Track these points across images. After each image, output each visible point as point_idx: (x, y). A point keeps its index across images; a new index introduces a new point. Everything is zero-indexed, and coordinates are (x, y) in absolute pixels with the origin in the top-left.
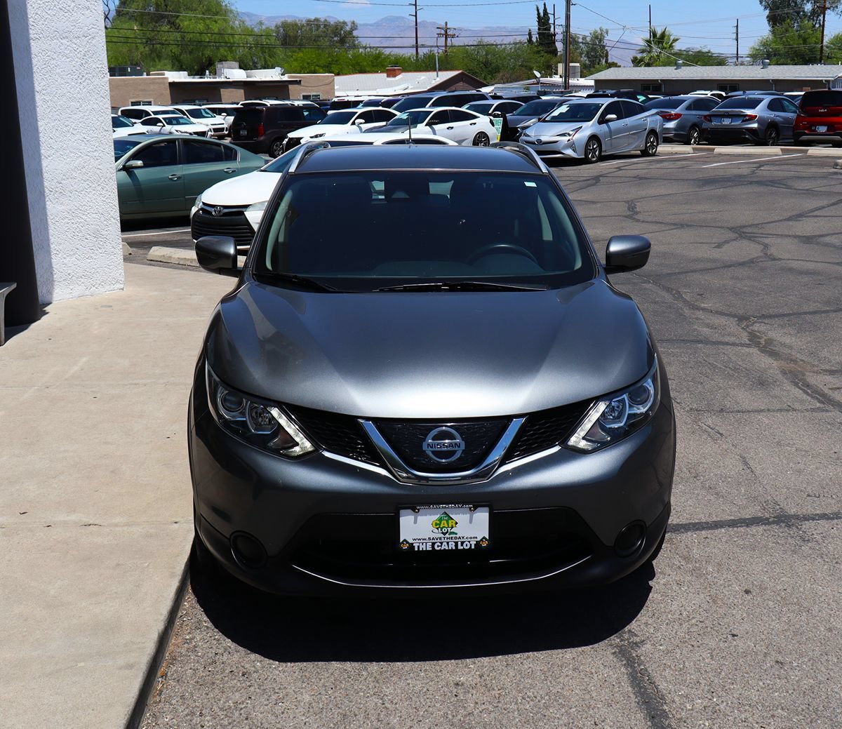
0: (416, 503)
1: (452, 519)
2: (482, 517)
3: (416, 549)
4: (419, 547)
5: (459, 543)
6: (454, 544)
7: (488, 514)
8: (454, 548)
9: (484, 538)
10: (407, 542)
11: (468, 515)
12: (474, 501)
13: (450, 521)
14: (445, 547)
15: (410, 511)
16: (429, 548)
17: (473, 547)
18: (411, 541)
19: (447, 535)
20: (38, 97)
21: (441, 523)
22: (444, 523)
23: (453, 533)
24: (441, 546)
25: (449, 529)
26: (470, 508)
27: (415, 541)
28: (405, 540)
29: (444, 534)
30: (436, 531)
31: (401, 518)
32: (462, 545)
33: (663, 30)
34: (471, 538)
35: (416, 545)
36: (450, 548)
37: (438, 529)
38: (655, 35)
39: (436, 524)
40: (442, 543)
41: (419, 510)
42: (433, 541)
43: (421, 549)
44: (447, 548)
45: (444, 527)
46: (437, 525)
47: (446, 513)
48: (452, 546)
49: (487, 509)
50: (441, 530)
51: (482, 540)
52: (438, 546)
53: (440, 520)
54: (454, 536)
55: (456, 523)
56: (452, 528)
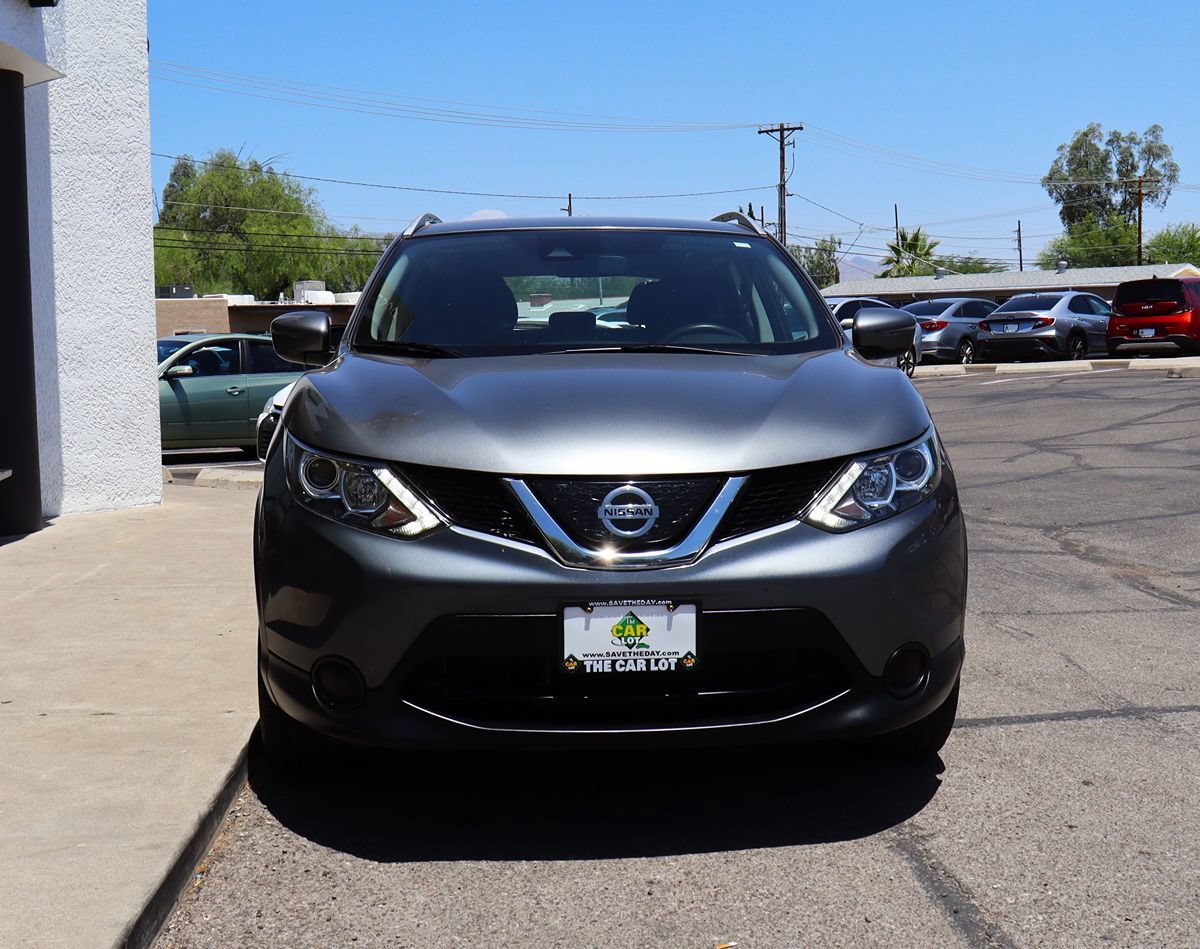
0: (587, 598)
1: (642, 623)
2: (686, 620)
3: (588, 670)
4: (592, 666)
5: (653, 661)
6: (645, 662)
7: (694, 615)
8: (644, 669)
9: (689, 653)
10: (575, 659)
11: (665, 618)
12: (674, 596)
13: (638, 627)
14: (631, 667)
15: (579, 610)
16: (608, 669)
17: (673, 668)
18: (580, 658)
19: (634, 649)
20: (56, 229)
21: (624, 628)
22: (629, 631)
23: (643, 645)
24: (625, 666)
25: (637, 639)
26: (668, 606)
27: (586, 658)
28: (571, 656)
29: (630, 647)
30: (617, 641)
31: (566, 622)
32: (656, 665)
33: (916, 231)
34: (669, 654)
35: (588, 664)
36: (639, 669)
37: (620, 638)
38: (904, 238)
39: (618, 631)
40: (626, 661)
41: (592, 607)
42: (614, 658)
43: (595, 670)
44: (634, 669)
45: (629, 636)
46: (620, 633)
47: (632, 614)
48: (641, 666)
49: (693, 607)
50: (626, 641)
51: (686, 657)
52: (621, 666)
53: (624, 624)
54: (645, 650)
55: (648, 630)
56: (642, 637)
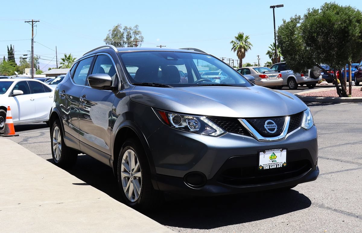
0: (264, 150)
2: (284, 153)
3: (264, 169)
5: (278, 165)
7: (286, 152)
9: (285, 162)
11: (280, 153)
12: (281, 147)
13: (275, 156)
14: (273, 167)
15: (262, 153)
16: (268, 168)
17: (281, 166)
18: (262, 166)
19: (274, 162)
23: (275, 161)
26: (281, 150)
27: (264, 165)
30: (270, 160)
31: (260, 156)
34: (281, 163)
35: (264, 167)
39: (271, 158)
40: (272, 165)
41: (265, 152)
42: (269, 165)
43: (266, 169)
45: (273, 159)
46: (271, 159)
47: (273, 153)
48: (275, 166)
49: (286, 150)
52: (271, 167)
53: (272, 156)
54: (275, 162)
55: (277, 157)
56: (275, 159)
